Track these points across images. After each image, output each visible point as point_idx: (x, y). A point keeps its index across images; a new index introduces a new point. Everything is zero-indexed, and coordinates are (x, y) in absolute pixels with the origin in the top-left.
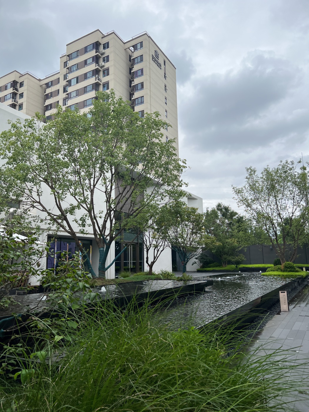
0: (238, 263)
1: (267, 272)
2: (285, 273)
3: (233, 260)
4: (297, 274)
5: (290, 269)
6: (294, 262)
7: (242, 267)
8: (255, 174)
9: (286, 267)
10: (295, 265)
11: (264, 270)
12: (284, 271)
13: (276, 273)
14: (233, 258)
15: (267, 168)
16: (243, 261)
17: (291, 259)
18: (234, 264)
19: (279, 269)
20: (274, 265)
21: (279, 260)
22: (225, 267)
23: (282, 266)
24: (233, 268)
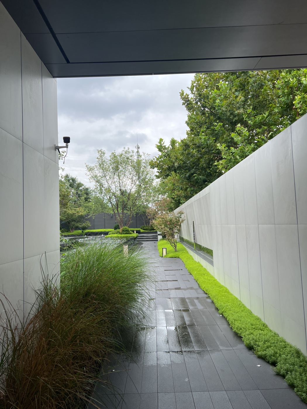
0: (84, 228)
1: (109, 235)
2: (123, 235)
3: (80, 226)
4: (131, 235)
5: (127, 232)
6: (129, 227)
7: (87, 232)
8: (105, 156)
9: (123, 231)
10: (130, 229)
11: (106, 233)
12: (122, 234)
13: (116, 235)
14: (81, 225)
15: (114, 153)
16: (89, 226)
17: (127, 224)
18: (80, 230)
19: (118, 232)
20: (115, 230)
21: (119, 225)
22: (72, 232)
23: (120, 230)
24: (79, 233)
